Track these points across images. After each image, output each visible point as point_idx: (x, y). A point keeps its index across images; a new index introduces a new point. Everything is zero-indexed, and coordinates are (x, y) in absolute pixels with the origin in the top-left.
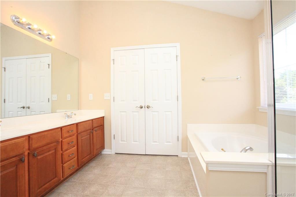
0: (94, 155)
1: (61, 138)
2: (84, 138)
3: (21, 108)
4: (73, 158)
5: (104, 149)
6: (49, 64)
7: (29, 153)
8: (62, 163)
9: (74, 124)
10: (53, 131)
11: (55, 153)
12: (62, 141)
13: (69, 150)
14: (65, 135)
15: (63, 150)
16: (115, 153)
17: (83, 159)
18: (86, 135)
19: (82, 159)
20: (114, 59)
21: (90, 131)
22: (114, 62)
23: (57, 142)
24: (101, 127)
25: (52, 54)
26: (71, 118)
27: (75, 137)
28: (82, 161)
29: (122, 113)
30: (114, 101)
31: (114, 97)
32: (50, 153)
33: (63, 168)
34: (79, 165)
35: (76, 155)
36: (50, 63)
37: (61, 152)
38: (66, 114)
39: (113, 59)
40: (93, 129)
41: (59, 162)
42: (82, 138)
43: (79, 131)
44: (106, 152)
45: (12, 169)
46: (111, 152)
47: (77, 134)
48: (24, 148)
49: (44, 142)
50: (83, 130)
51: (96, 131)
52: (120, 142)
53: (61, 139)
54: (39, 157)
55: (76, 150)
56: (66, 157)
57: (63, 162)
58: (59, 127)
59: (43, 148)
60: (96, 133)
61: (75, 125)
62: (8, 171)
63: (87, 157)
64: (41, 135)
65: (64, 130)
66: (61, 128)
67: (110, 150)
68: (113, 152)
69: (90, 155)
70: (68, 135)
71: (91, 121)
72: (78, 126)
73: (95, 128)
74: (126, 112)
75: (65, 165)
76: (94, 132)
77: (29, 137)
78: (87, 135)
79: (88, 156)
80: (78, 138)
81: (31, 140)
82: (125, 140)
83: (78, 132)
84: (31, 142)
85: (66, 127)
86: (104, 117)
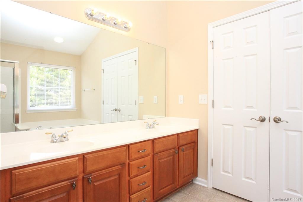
0: (179, 184)
1: (129, 159)
2: (163, 160)
3: (114, 110)
4: (146, 188)
5: (197, 176)
6: (135, 61)
7: (83, 177)
8: (129, 193)
9: (148, 140)
10: (115, 150)
11: (119, 179)
12: (129, 163)
13: (139, 176)
14: (133, 156)
15: (131, 176)
16: (213, 188)
17: (162, 191)
18: (167, 156)
19: (160, 190)
20: (214, 41)
21: (173, 150)
22: (213, 45)
23: (123, 164)
24: (193, 144)
25: (138, 48)
26: (153, 128)
27: (149, 158)
28: (159, 192)
29: (226, 127)
30: (213, 107)
31: (213, 101)
32: (112, 178)
33: (130, 199)
34: (155, 198)
35: (151, 183)
36: (137, 60)
37: (128, 178)
38: (147, 122)
39: (211, 40)
40: (179, 148)
41: (124, 192)
42: (161, 161)
43: (157, 150)
44: (199, 181)
45: (62, 196)
46: (207, 185)
47: (153, 154)
48: (76, 170)
49: (102, 165)
50: (162, 149)
51: (183, 152)
52: (222, 173)
53: (128, 161)
54: (96, 184)
55: (151, 177)
56: (134, 187)
57: (131, 192)
58: (126, 145)
59: (101, 173)
60: (184, 154)
61: (150, 142)
62: (57, 197)
63: (167, 188)
64: (99, 155)
65: (133, 149)
66: (128, 146)
67: (205, 181)
68: (209, 185)
69: (173, 185)
70: (137, 156)
71: (177, 135)
72: (154, 143)
73: (182, 146)
74: (232, 125)
75: (133, 196)
76: (181, 153)
77: (84, 156)
78: (169, 156)
79: (170, 186)
80: (155, 160)
81: (85, 160)
82: (230, 171)
83: (155, 152)
84: (85, 163)
85: (136, 145)
86: (197, 130)
